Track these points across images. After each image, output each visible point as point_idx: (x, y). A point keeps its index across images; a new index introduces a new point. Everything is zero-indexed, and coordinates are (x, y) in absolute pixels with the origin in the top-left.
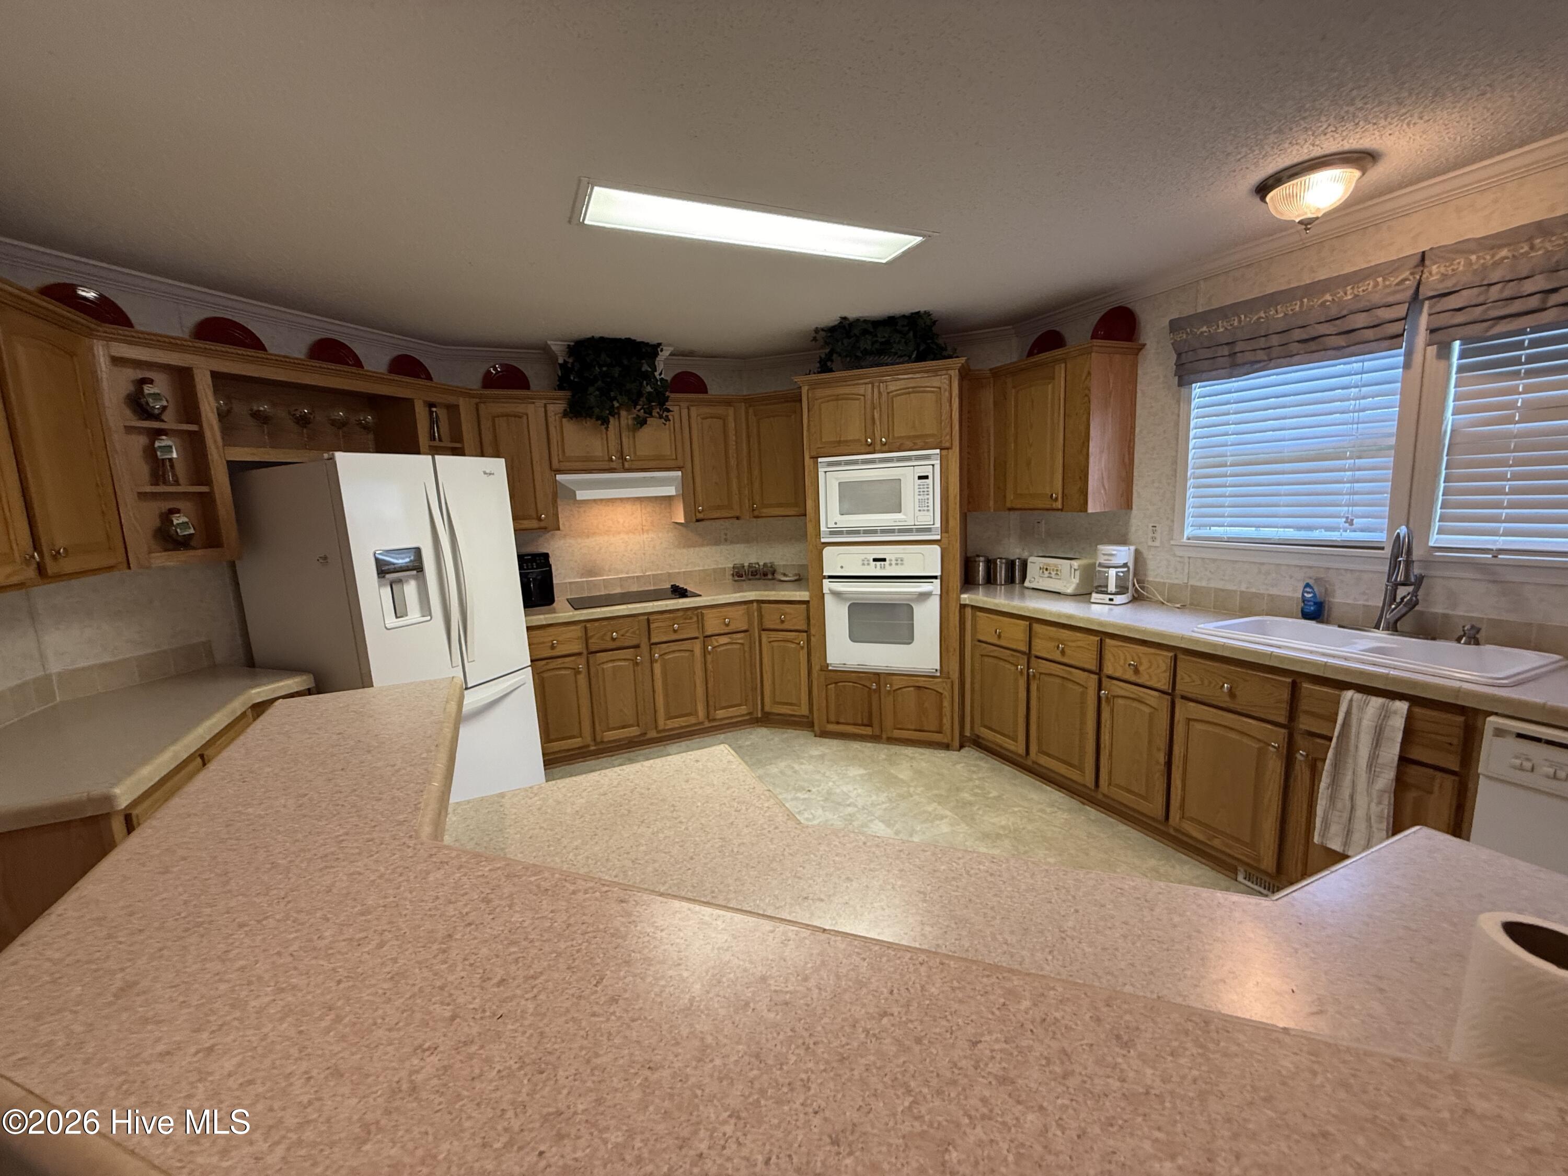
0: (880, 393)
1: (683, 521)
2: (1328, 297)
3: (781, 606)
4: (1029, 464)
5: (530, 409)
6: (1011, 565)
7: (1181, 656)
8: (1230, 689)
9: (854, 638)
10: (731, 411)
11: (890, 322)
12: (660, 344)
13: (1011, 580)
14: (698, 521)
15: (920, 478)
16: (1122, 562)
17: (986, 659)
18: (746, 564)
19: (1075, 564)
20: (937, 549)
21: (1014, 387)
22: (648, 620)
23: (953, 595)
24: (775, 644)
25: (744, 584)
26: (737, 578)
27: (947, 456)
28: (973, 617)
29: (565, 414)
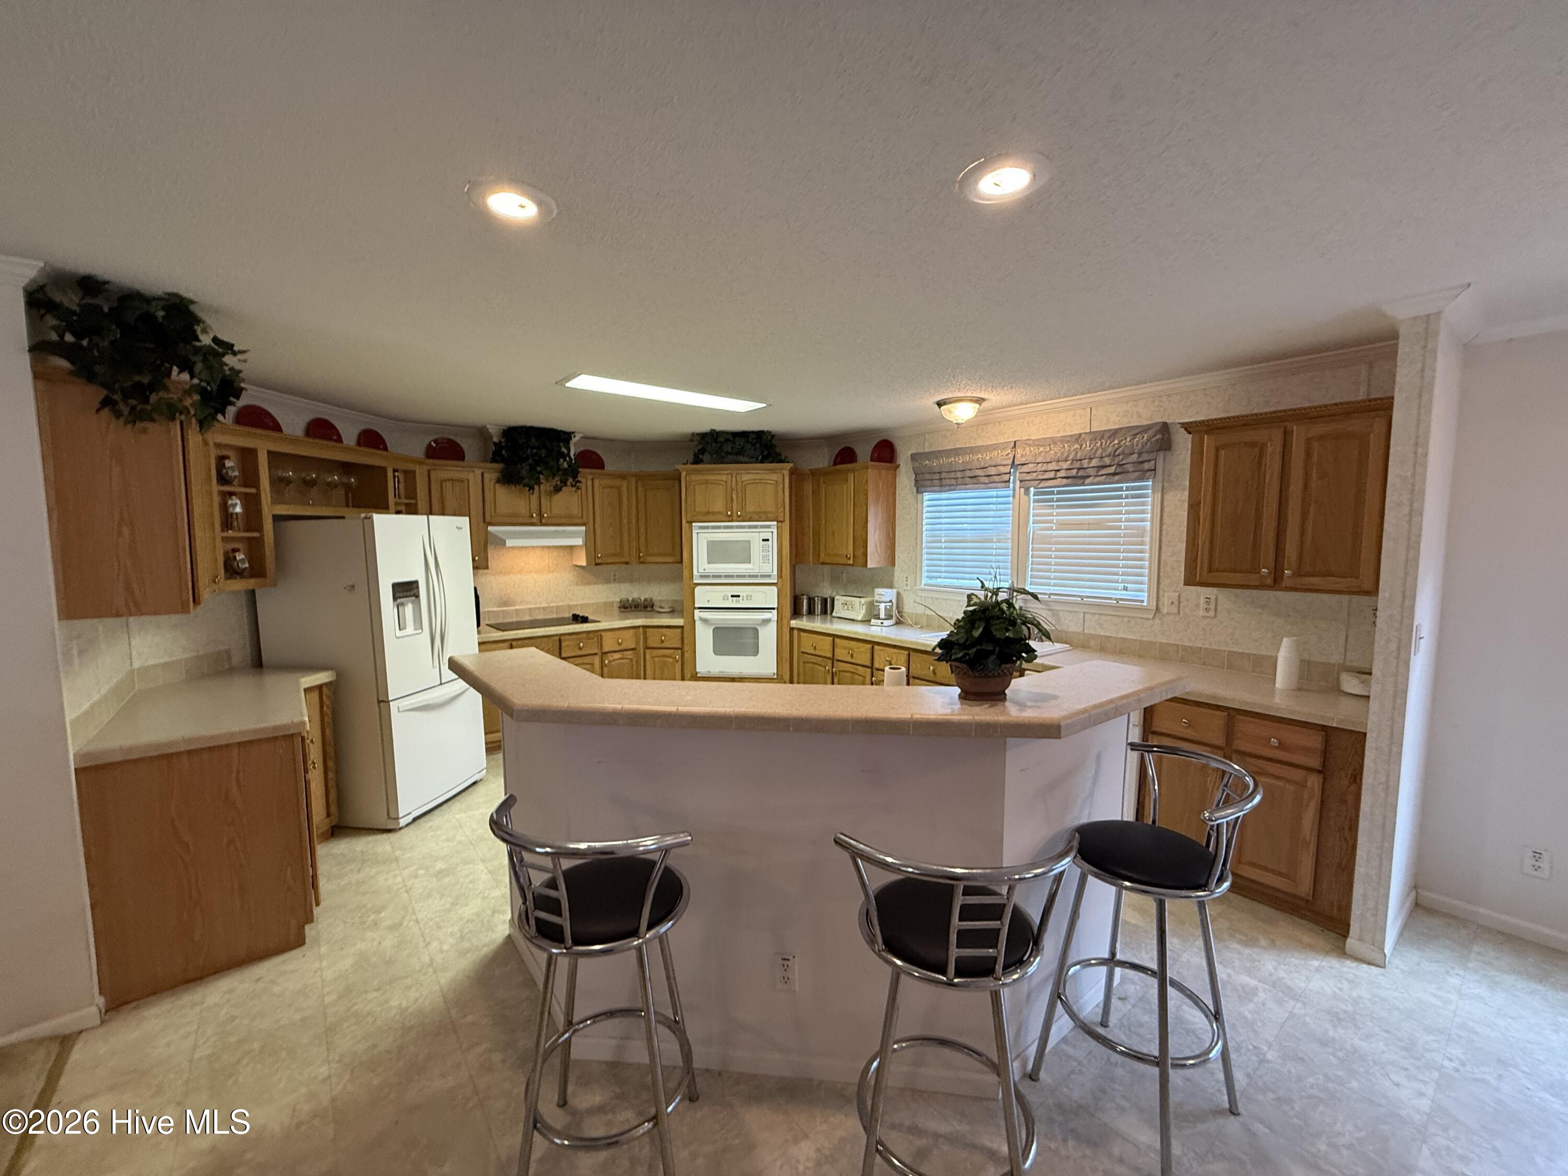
0: (736, 481)
1: (584, 564)
2: (980, 456)
3: (660, 630)
4: (833, 533)
5: (471, 477)
6: (825, 601)
7: (911, 653)
8: (934, 670)
9: (717, 652)
10: (625, 483)
11: (744, 434)
12: (573, 433)
13: (824, 612)
14: (597, 564)
15: (764, 540)
16: (888, 600)
17: (807, 665)
18: (630, 599)
19: (863, 600)
20: (775, 589)
21: (824, 483)
22: (560, 640)
23: (785, 622)
24: (656, 659)
25: (628, 615)
26: (623, 610)
27: (781, 526)
28: (799, 636)
29: (498, 481)
